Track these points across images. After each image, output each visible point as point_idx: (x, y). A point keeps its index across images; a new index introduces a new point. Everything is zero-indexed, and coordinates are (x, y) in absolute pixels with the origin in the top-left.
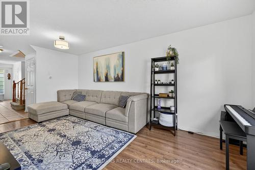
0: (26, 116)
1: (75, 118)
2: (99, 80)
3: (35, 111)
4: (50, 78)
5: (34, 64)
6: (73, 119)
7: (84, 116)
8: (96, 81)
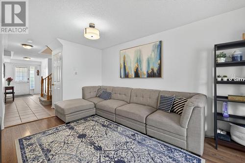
0: (52, 114)
1: (103, 120)
2: (127, 76)
3: (63, 110)
4: (76, 73)
5: (61, 59)
6: (102, 120)
7: (114, 118)
8: (122, 76)
